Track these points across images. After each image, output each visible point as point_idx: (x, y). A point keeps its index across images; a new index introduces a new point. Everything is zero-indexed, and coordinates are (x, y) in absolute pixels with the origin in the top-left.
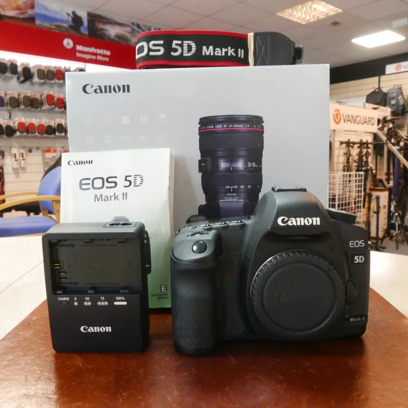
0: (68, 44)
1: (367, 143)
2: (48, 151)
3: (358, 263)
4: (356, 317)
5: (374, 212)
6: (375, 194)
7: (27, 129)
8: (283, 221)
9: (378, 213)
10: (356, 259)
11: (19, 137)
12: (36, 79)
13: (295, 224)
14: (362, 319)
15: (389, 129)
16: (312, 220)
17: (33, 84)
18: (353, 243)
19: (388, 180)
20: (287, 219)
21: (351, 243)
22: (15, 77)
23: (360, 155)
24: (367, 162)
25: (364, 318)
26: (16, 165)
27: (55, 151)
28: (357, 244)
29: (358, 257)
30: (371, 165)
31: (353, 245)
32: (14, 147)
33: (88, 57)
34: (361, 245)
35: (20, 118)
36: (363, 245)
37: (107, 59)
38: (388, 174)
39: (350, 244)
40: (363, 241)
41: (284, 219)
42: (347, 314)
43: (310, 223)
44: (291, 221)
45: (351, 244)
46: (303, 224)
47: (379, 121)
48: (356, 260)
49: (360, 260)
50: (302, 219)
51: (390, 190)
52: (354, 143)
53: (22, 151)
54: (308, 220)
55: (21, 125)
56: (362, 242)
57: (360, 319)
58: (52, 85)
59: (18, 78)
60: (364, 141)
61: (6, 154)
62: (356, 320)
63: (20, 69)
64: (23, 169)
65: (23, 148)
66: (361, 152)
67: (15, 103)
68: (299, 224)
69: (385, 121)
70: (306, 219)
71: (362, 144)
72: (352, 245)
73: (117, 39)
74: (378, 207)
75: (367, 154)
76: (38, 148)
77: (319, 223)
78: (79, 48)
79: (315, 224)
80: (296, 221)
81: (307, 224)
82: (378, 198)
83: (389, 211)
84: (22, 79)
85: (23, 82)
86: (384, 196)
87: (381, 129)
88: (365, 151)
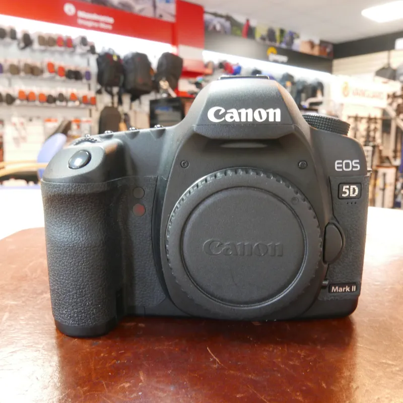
0: (70, 10)
1: (375, 119)
2: (49, 120)
3: (349, 198)
4: (342, 285)
5: (381, 189)
6: (381, 171)
7: (28, 98)
8: (217, 114)
9: (384, 189)
10: (344, 190)
11: (19, 106)
12: (36, 45)
13: (237, 120)
14: (351, 289)
15: (399, 106)
16: (268, 113)
17: (33, 51)
18: (342, 163)
19: (395, 157)
20: (223, 110)
21: (338, 163)
22: (15, 43)
23: (368, 130)
24: (374, 138)
25: (354, 288)
26: (16, 134)
27: (56, 121)
28: (347, 165)
29: (348, 187)
30: (379, 141)
31: (342, 168)
32: (14, 116)
33: (90, 24)
34: (353, 167)
35: (20, 86)
36: (357, 167)
37: (110, 27)
38: (395, 151)
39: (336, 166)
40: (358, 161)
41: (219, 111)
42: (326, 280)
43: (264, 118)
44: (231, 115)
45: (339, 165)
46: (250, 119)
47: (389, 96)
48: (345, 193)
49: (351, 192)
50: (250, 111)
51: (397, 168)
52: (362, 118)
53: (23, 120)
54: (260, 112)
55: (21, 93)
56: (355, 163)
57: (348, 289)
58: (53, 53)
59: (19, 44)
60: (373, 116)
61: (6, 122)
62: (341, 290)
63: (19, 35)
64: (24, 139)
65: (23, 116)
66: (369, 127)
67: (15, 70)
68: (243, 119)
69: (394, 96)
70: (257, 112)
71: (370, 120)
72: (338, 168)
73: (120, 7)
74: (385, 184)
75: (375, 130)
76: (38, 118)
77: (278, 119)
78: (81, 14)
79: (271, 119)
80: (240, 114)
81: (258, 119)
82: (384, 175)
83: (395, 188)
84: (22, 45)
85: (23, 48)
86: (391, 173)
87: (390, 104)
88: (372, 126)
